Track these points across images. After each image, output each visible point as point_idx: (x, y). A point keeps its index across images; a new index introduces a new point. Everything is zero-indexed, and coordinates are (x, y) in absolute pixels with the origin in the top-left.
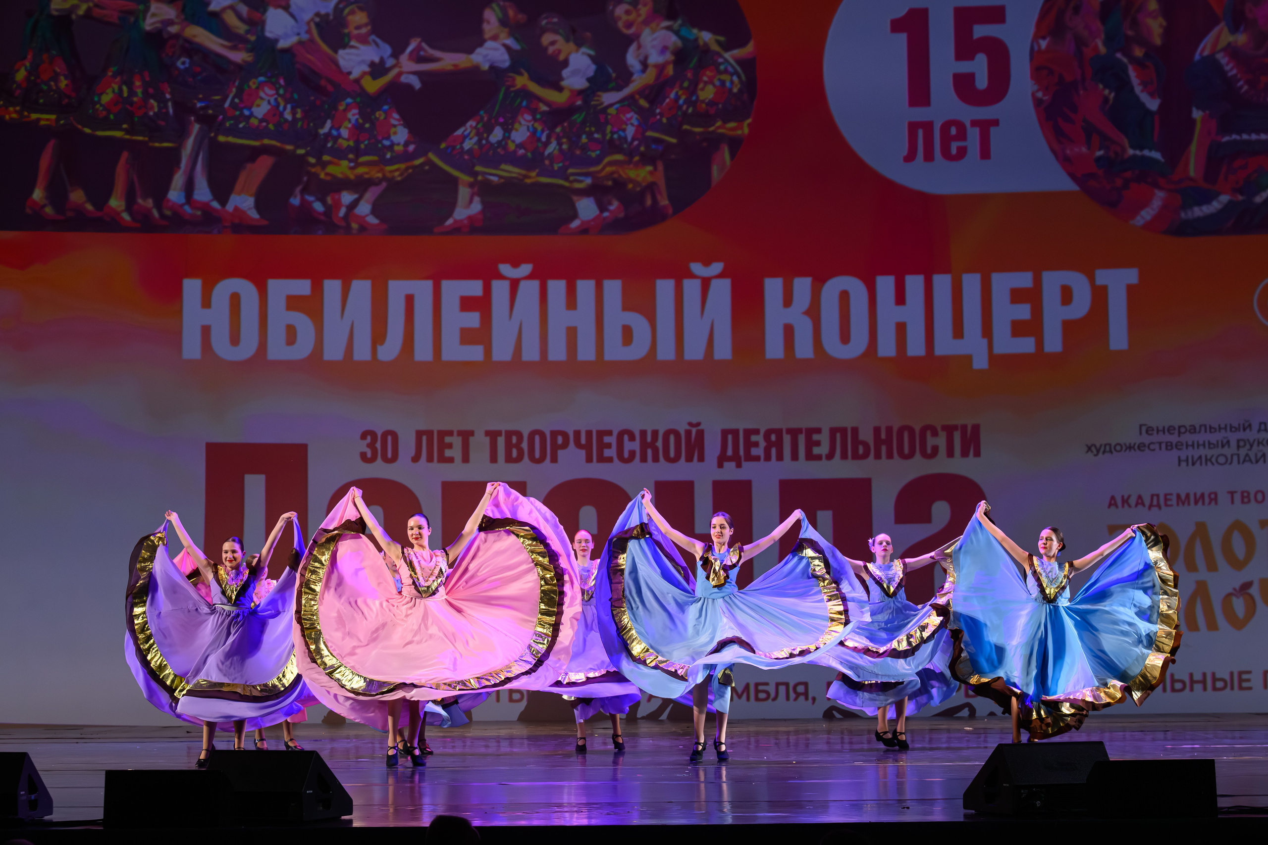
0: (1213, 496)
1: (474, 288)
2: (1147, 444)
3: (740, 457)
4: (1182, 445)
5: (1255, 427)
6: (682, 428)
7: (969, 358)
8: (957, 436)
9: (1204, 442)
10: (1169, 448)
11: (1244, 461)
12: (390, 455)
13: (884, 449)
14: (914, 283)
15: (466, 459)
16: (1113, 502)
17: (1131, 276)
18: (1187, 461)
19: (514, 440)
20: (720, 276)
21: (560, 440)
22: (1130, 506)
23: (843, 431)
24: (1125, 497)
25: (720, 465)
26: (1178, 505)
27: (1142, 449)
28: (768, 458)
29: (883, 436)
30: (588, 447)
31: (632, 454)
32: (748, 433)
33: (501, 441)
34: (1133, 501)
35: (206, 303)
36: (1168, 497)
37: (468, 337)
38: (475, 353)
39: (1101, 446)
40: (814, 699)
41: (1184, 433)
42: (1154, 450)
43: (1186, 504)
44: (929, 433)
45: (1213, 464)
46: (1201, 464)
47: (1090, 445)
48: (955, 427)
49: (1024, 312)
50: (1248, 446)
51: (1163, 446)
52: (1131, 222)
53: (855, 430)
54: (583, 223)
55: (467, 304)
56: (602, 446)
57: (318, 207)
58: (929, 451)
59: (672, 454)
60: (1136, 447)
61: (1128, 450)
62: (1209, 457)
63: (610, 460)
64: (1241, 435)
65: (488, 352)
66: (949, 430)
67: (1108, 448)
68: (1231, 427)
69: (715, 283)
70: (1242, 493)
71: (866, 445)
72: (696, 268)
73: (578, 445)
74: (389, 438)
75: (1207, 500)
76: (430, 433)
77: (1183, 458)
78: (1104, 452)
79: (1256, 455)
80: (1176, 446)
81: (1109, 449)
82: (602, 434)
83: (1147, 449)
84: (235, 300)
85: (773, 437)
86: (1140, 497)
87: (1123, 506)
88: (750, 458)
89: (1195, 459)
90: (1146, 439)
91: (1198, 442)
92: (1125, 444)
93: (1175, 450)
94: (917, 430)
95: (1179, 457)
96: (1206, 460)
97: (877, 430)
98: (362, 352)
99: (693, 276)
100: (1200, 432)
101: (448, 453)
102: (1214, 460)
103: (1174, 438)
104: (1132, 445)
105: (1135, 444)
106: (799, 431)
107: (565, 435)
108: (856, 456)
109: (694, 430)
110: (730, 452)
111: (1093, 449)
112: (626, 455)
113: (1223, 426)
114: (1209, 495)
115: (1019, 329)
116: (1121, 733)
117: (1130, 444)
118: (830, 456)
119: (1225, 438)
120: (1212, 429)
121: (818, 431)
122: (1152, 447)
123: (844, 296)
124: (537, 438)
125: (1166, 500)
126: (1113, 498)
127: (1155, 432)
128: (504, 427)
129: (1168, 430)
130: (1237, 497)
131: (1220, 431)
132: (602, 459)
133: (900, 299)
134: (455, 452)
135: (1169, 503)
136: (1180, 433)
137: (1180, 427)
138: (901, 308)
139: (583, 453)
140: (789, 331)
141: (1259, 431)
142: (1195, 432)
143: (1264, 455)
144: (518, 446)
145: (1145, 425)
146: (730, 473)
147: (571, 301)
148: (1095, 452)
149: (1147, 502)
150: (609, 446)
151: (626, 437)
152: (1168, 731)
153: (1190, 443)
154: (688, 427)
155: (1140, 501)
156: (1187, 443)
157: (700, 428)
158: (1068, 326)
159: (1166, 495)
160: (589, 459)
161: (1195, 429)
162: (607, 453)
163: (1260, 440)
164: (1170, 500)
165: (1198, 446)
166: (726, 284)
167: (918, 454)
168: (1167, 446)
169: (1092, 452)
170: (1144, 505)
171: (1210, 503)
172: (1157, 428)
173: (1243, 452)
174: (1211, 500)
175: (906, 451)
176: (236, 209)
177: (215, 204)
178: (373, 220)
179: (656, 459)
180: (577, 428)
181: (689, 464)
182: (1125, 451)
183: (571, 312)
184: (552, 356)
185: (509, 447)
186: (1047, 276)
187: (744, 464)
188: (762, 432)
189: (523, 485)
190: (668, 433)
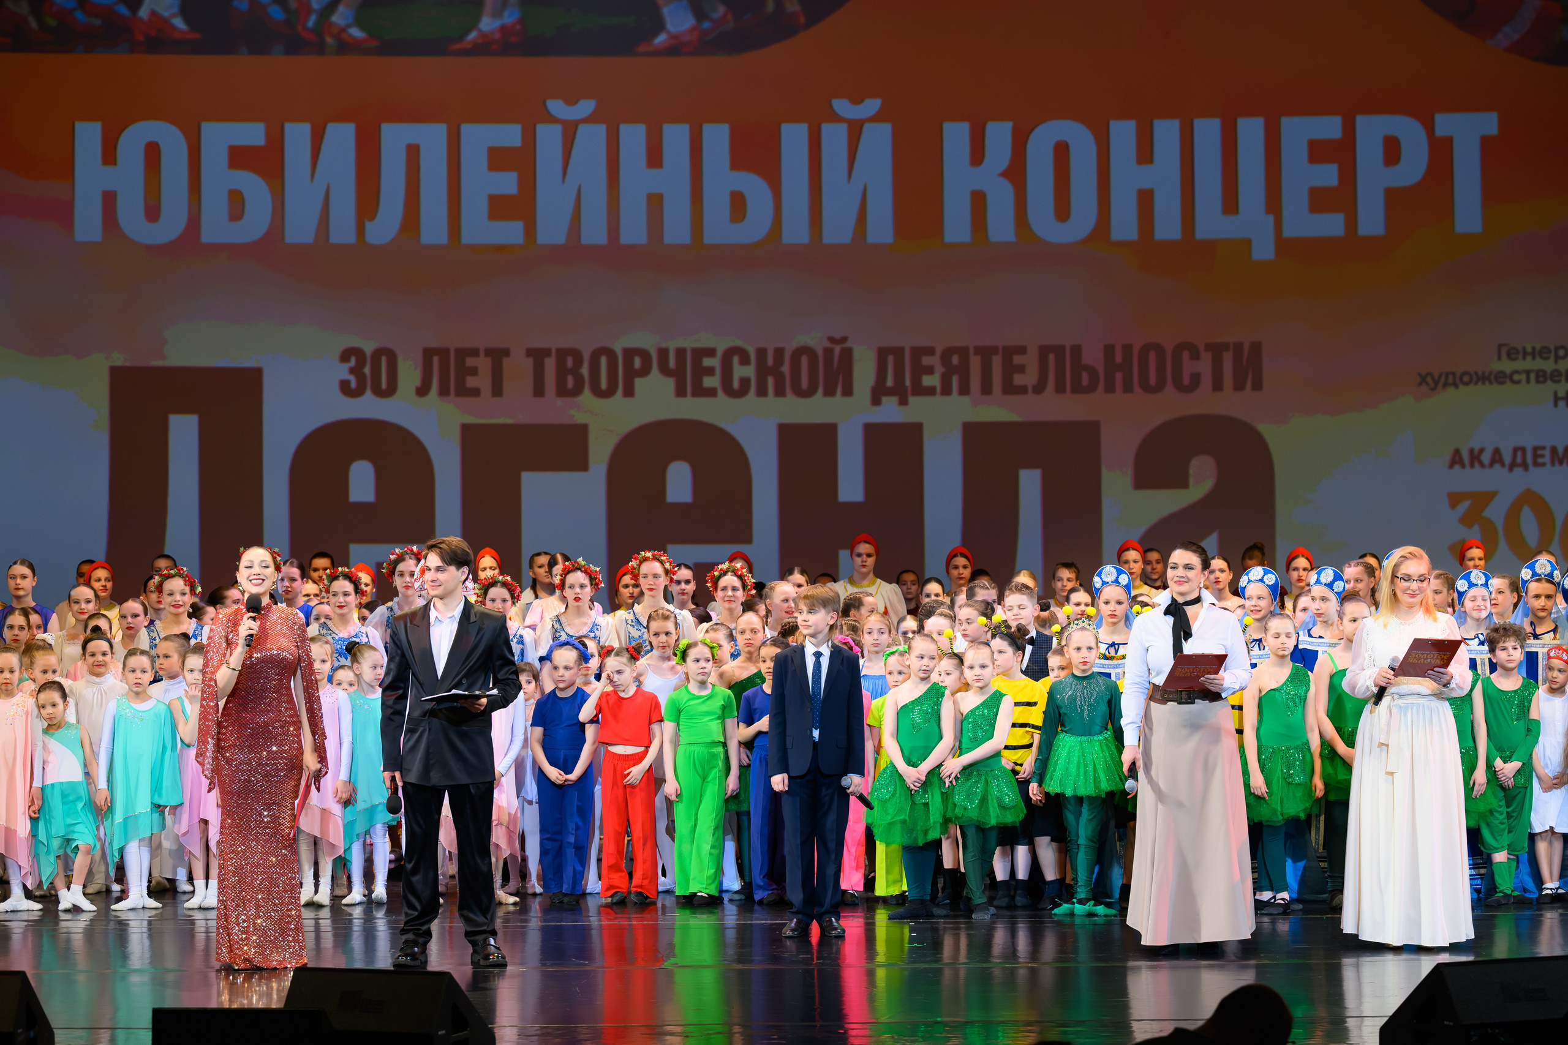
1: (509, 135)
2: (1508, 371)
3: (905, 390)
4: (1560, 374)
6: (819, 345)
7: (1247, 243)
8: (1228, 359)
10: (1541, 379)
12: (384, 386)
13: (1119, 376)
14: (1167, 131)
15: (497, 390)
16: (1457, 459)
17: (1488, 123)
19: (570, 362)
20: (876, 118)
21: (637, 362)
23: (1059, 350)
24: (1476, 451)
25: (876, 401)
26: (1553, 464)
27: (1501, 380)
29: (1118, 359)
30: (678, 375)
31: (745, 382)
32: (919, 352)
33: (550, 364)
34: (1486, 458)
35: (109, 156)
36: (1540, 452)
37: (499, 207)
38: (511, 232)
39: (1440, 375)
41: (1564, 358)
42: (1518, 382)
44: (1186, 355)
47: (1424, 374)
48: (1225, 347)
49: (1328, 175)
51: (1532, 376)
52: (1490, 42)
53: (1077, 350)
54: (673, 37)
55: (499, 159)
56: (702, 371)
57: (276, 13)
58: (1186, 381)
59: (804, 384)
60: (1492, 378)
61: (1480, 384)
63: (711, 393)
65: (530, 230)
66: (1217, 350)
67: (1450, 380)
69: (867, 128)
71: (1092, 371)
72: (841, 106)
73: (665, 370)
74: (384, 359)
76: (443, 353)
77: (1561, 394)
78: (1445, 385)
80: (1552, 376)
81: (1452, 379)
82: (699, 353)
83: (1508, 381)
84: (153, 152)
85: (955, 360)
86: (1497, 452)
88: (921, 390)
90: (1507, 366)
92: (1476, 373)
93: (1549, 382)
94: (1169, 349)
95: (1556, 393)
97: (1109, 350)
98: (342, 231)
99: (836, 118)
101: (471, 382)
103: (1548, 366)
104: (1487, 374)
105: (1491, 373)
106: (993, 350)
107: (644, 354)
108: (1077, 389)
109: (837, 349)
110: (890, 382)
111: (1429, 379)
112: (736, 385)
115: (1320, 201)
117: (1483, 373)
118: (1039, 389)
121: (1022, 350)
122: (1516, 377)
123: (1062, 151)
124: (604, 360)
125: (1536, 456)
126: (1457, 452)
127: (1520, 356)
128: (554, 343)
129: (1540, 353)
132: (701, 392)
133: (1145, 153)
134: (482, 381)
135: (1540, 460)
136: (1557, 358)
137: (1557, 349)
138: (1146, 168)
139: (670, 383)
140: (979, 200)
144: (575, 372)
145: (1506, 345)
146: (890, 412)
147: (655, 158)
148: (1432, 385)
149: (1507, 459)
150: (710, 371)
151: (736, 360)
154: (828, 345)
155: (1497, 458)
157: (847, 345)
158: (1393, 196)
159: (1535, 449)
160: (680, 392)
162: (709, 382)
164: (1542, 456)
166: (884, 131)
167: (1169, 388)
168: (1537, 376)
169: (1427, 384)
170: (1503, 465)
172: (1524, 349)
175: (1153, 381)
176: (153, 13)
177: (123, 10)
178: (356, 32)
179: (780, 392)
180: (664, 345)
181: (829, 399)
182: (1476, 383)
183: (655, 172)
184: (626, 239)
185: (561, 373)
186: (1361, 121)
187: (912, 400)
188: (938, 352)
189: (583, 429)
190: (798, 352)
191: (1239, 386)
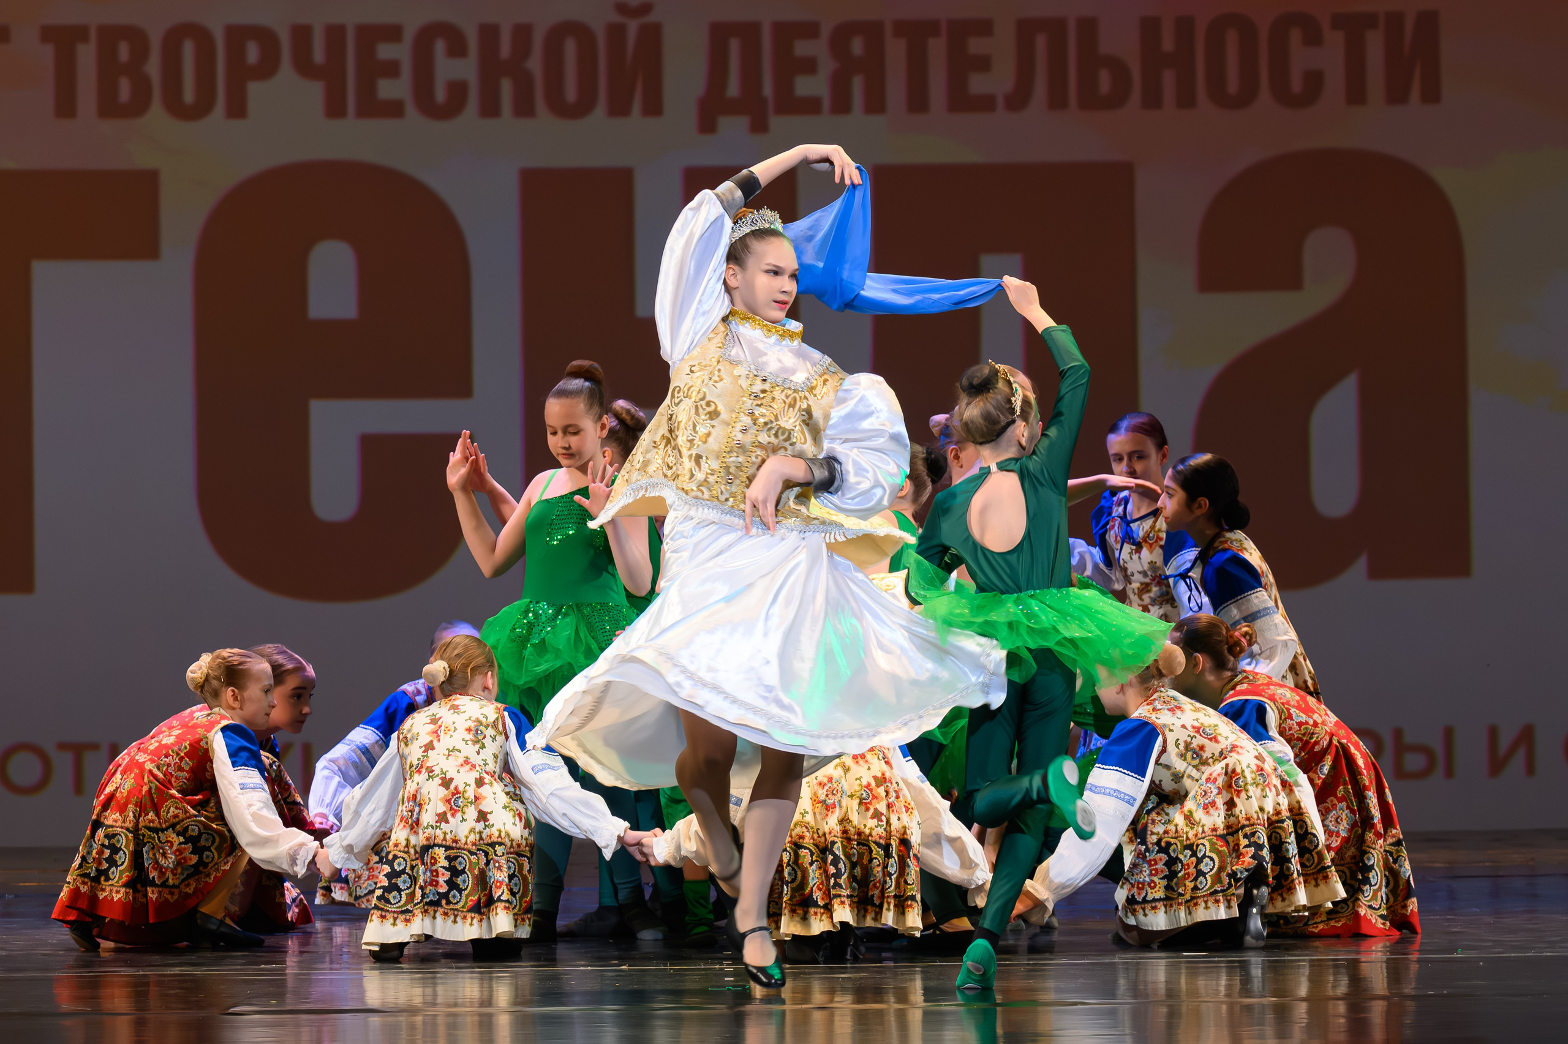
3: (763, 102)
6: (598, 19)
8: (1375, 45)
13: (1169, 78)
19: (124, 52)
21: (253, 53)
23: (1055, 27)
25: (707, 125)
28: (841, 104)
29: (1168, 44)
30: (331, 74)
31: (458, 90)
32: (786, 33)
33: (87, 56)
44: (1295, 36)
48: (1369, 21)
53: (1088, 27)
56: (374, 70)
58: (1296, 85)
59: (571, 93)
63: (394, 109)
66: (1354, 26)
71: (1118, 67)
73: (305, 67)
82: (370, 35)
85: (857, 46)
88: (790, 104)
94: (1263, 25)
97: (1150, 28)
106: (930, 28)
107: (266, 37)
108: (1091, 101)
109: (633, 27)
110: (733, 89)
112: (440, 95)
118: (1018, 100)
121: (984, 27)
124: (188, 49)
128: (93, 15)
132: (372, 107)
139: (315, 91)
144: (134, 70)
150: (392, 69)
151: (440, 46)
154: (617, 18)
157: (652, 18)
160: (335, 108)
162: (388, 89)
175: (1233, 86)
179: (524, 108)
180: (302, 19)
181: (618, 122)
185: (108, 72)
187: (776, 122)
188: (826, 31)
189: (149, 180)
190: (559, 33)
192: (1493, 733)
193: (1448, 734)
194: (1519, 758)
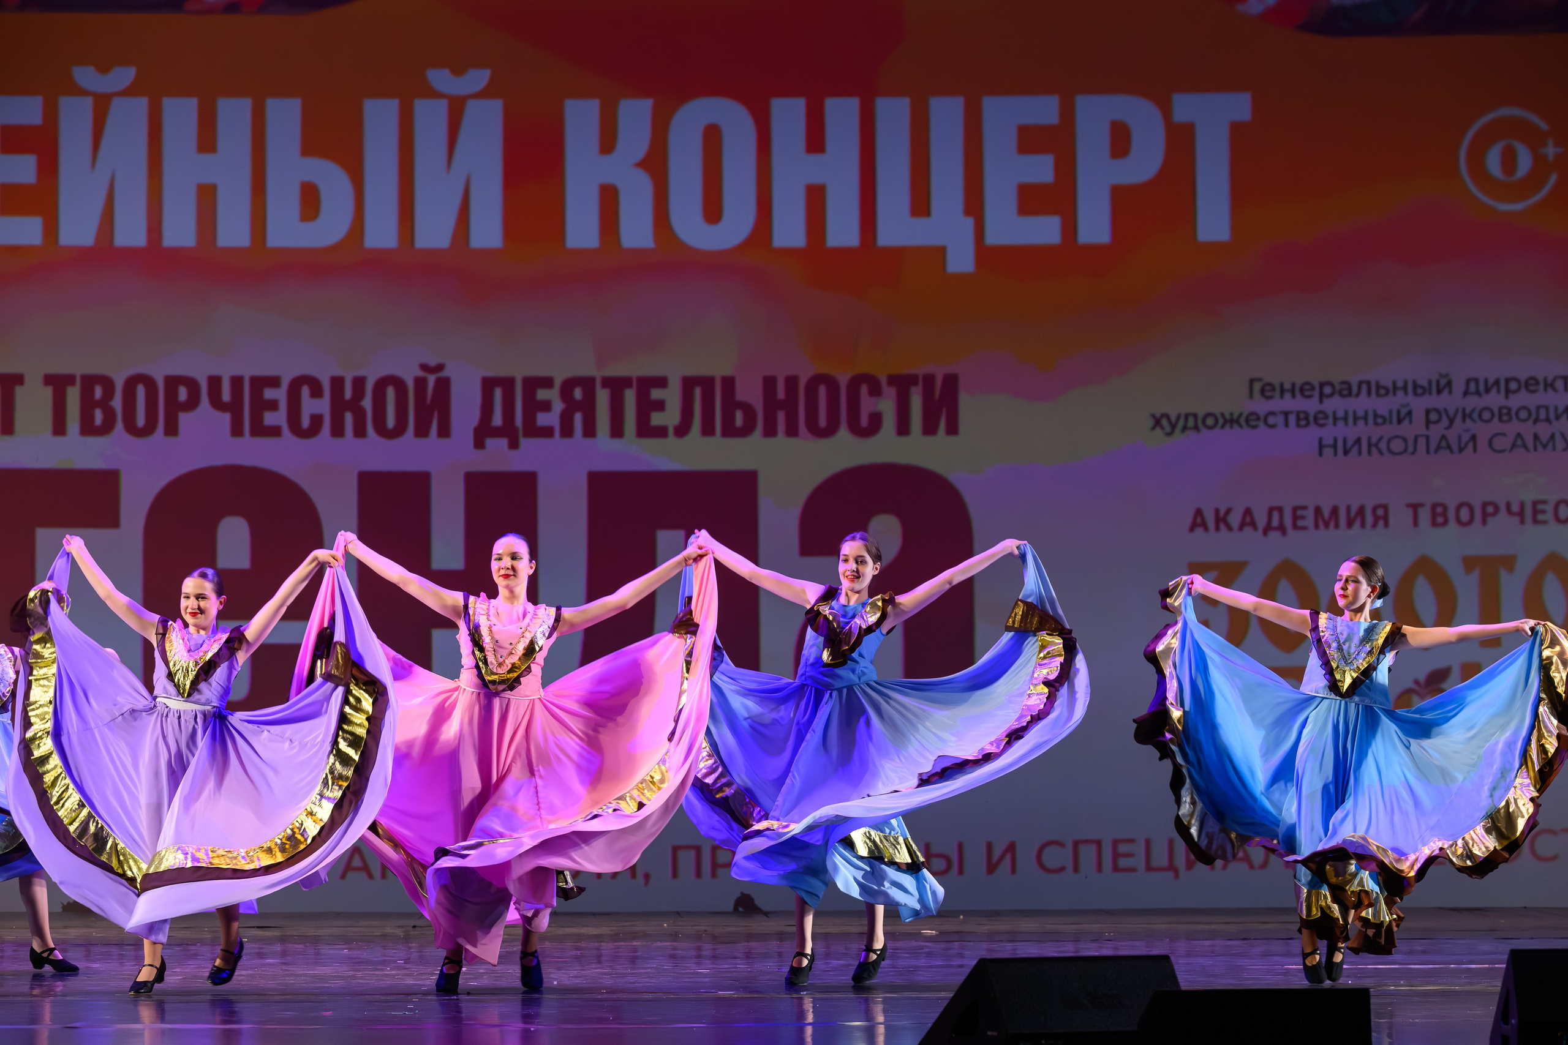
0: (1380, 512)
1: (28, 110)
2: (1262, 415)
3: (516, 430)
4: (1326, 417)
5: (1459, 387)
6: (409, 374)
7: (939, 253)
8: (916, 396)
9: (1366, 413)
10: (1303, 423)
11: (1438, 448)
13: (781, 416)
14: (841, 113)
15: (7, 426)
16: (1199, 520)
17: (1238, 106)
18: (1335, 446)
19: (98, 392)
20: (484, 93)
21: (183, 394)
22: (1229, 528)
23: (707, 383)
24: (1222, 513)
25: (479, 444)
26: (1317, 527)
27: (1253, 423)
28: (567, 431)
29: (781, 394)
30: (234, 408)
31: (317, 420)
32: (533, 384)
33: (73, 395)
34: (1235, 519)
36: (1300, 513)
37: (13, 199)
38: (26, 230)
39: (1178, 417)
40: (647, 877)
41: (1331, 395)
42: (1272, 426)
43: (1332, 524)
44: (864, 389)
45: (1381, 453)
46: (1360, 453)
47: (1158, 415)
48: (912, 380)
49: (1041, 168)
50: (1445, 422)
51: (1292, 419)
52: (1240, 7)
53: (729, 383)
55: (14, 139)
56: (261, 406)
58: (864, 422)
59: (391, 422)
60: (1242, 421)
61: (1228, 426)
62: (1374, 441)
63: (275, 431)
64: (1431, 401)
65: (51, 228)
66: (902, 384)
67: (1191, 422)
68: (1415, 386)
69: (472, 106)
70: (1434, 506)
71: (749, 412)
72: (440, 78)
73: (216, 402)
75: (1369, 519)
77: (1328, 441)
78: (1185, 428)
79: (1460, 438)
80: (1316, 419)
81: (1193, 422)
82: (261, 383)
83: (1261, 424)
85: (578, 394)
86: (1248, 512)
87: (1217, 528)
88: (534, 431)
89: (1349, 444)
90: (1261, 406)
91: (1355, 413)
92: (1223, 415)
93: (1313, 427)
94: (843, 381)
95: (1320, 440)
96: (1370, 446)
97: (769, 383)
99: (432, 93)
100: (1358, 395)
102: (1383, 446)
103: (1312, 406)
104: (1235, 417)
105: (1241, 415)
106: (626, 382)
107: (192, 384)
108: (729, 431)
110: (497, 420)
111: (1164, 422)
112: (305, 423)
113: (1400, 384)
114: (1374, 510)
115: (1031, 200)
116: (1207, 943)
117: (1232, 414)
118: (682, 430)
119: (1403, 406)
120: (1381, 390)
121: (661, 382)
122: (1271, 420)
123: (712, 137)
124: (141, 390)
125: (1295, 518)
126: (1199, 512)
127: (1278, 392)
128: (79, 368)
129: (1302, 390)
130: (1424, 515)
131: (1394, 394)
132: (260, 430)
133: (815, 142)
136: (1322, 396)
137: (1322, 385)
138: (816, 158)
139: (225, 418)
140: (609, 197)
141: (1466, 393)
142: (1350, 395)
143: (1473, 438)
144: (105, 404)
145: (1260, 380)
146: (497, 457)
147: (207, 142)
148: (1168, 429)
149: (1261, 521)
150: (273, 405)
151: (305, 391)
152: (1291, 939)
153: (1341, 414)
154: (421, 374)
155: (1248, 520)
156: (1334, 413)
157: (443, 374)
158: (1121, 196)
159: (1295, 509)
160: (237, 430)
161: (1350, 389)
162: (270, 418)
163: (1468, 411)
164: (1303, 518)
165: (1355, 419)
166: (494, 109)
167: (844, 428)
168: (1298, 419)
169: (1162, 428)
170: (1255, 527)
171: (1374, 525)
172: (1282, 385)
173: (1436, 432)
174: (1377, 520)
175: (823, 422)
179: (360, 432)
180: (215, 372)
181: (421, 441)
182: (1223, 427)
183: (207, 157)
184: (170, 239)
185: (87, 405)
186: (1084, 104)
187: (524, 442)
188: (558, 383)
189: (114, 476)
190: (382, 383)
191: (929, 429)
192: (989, 846)
193: (960, 846)
194: (1007, 861)
